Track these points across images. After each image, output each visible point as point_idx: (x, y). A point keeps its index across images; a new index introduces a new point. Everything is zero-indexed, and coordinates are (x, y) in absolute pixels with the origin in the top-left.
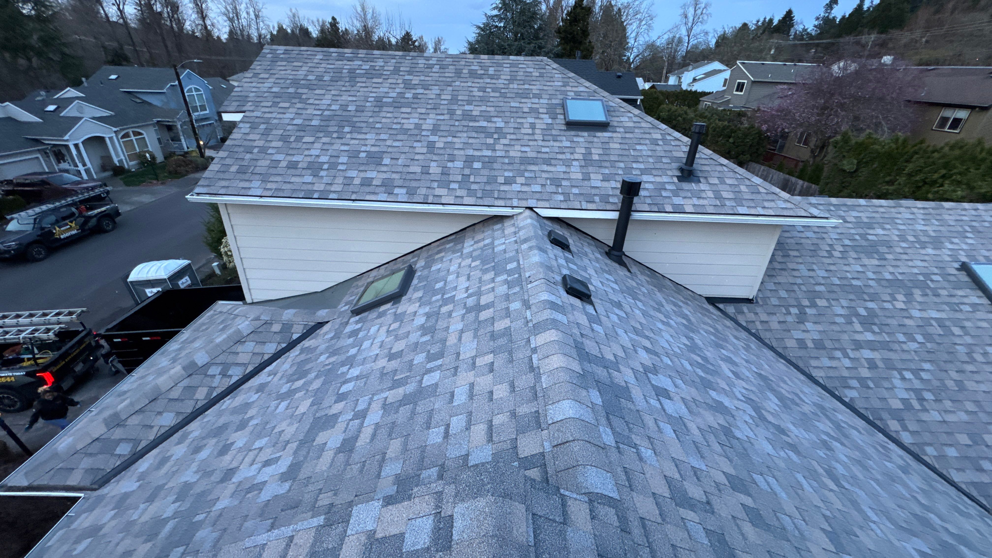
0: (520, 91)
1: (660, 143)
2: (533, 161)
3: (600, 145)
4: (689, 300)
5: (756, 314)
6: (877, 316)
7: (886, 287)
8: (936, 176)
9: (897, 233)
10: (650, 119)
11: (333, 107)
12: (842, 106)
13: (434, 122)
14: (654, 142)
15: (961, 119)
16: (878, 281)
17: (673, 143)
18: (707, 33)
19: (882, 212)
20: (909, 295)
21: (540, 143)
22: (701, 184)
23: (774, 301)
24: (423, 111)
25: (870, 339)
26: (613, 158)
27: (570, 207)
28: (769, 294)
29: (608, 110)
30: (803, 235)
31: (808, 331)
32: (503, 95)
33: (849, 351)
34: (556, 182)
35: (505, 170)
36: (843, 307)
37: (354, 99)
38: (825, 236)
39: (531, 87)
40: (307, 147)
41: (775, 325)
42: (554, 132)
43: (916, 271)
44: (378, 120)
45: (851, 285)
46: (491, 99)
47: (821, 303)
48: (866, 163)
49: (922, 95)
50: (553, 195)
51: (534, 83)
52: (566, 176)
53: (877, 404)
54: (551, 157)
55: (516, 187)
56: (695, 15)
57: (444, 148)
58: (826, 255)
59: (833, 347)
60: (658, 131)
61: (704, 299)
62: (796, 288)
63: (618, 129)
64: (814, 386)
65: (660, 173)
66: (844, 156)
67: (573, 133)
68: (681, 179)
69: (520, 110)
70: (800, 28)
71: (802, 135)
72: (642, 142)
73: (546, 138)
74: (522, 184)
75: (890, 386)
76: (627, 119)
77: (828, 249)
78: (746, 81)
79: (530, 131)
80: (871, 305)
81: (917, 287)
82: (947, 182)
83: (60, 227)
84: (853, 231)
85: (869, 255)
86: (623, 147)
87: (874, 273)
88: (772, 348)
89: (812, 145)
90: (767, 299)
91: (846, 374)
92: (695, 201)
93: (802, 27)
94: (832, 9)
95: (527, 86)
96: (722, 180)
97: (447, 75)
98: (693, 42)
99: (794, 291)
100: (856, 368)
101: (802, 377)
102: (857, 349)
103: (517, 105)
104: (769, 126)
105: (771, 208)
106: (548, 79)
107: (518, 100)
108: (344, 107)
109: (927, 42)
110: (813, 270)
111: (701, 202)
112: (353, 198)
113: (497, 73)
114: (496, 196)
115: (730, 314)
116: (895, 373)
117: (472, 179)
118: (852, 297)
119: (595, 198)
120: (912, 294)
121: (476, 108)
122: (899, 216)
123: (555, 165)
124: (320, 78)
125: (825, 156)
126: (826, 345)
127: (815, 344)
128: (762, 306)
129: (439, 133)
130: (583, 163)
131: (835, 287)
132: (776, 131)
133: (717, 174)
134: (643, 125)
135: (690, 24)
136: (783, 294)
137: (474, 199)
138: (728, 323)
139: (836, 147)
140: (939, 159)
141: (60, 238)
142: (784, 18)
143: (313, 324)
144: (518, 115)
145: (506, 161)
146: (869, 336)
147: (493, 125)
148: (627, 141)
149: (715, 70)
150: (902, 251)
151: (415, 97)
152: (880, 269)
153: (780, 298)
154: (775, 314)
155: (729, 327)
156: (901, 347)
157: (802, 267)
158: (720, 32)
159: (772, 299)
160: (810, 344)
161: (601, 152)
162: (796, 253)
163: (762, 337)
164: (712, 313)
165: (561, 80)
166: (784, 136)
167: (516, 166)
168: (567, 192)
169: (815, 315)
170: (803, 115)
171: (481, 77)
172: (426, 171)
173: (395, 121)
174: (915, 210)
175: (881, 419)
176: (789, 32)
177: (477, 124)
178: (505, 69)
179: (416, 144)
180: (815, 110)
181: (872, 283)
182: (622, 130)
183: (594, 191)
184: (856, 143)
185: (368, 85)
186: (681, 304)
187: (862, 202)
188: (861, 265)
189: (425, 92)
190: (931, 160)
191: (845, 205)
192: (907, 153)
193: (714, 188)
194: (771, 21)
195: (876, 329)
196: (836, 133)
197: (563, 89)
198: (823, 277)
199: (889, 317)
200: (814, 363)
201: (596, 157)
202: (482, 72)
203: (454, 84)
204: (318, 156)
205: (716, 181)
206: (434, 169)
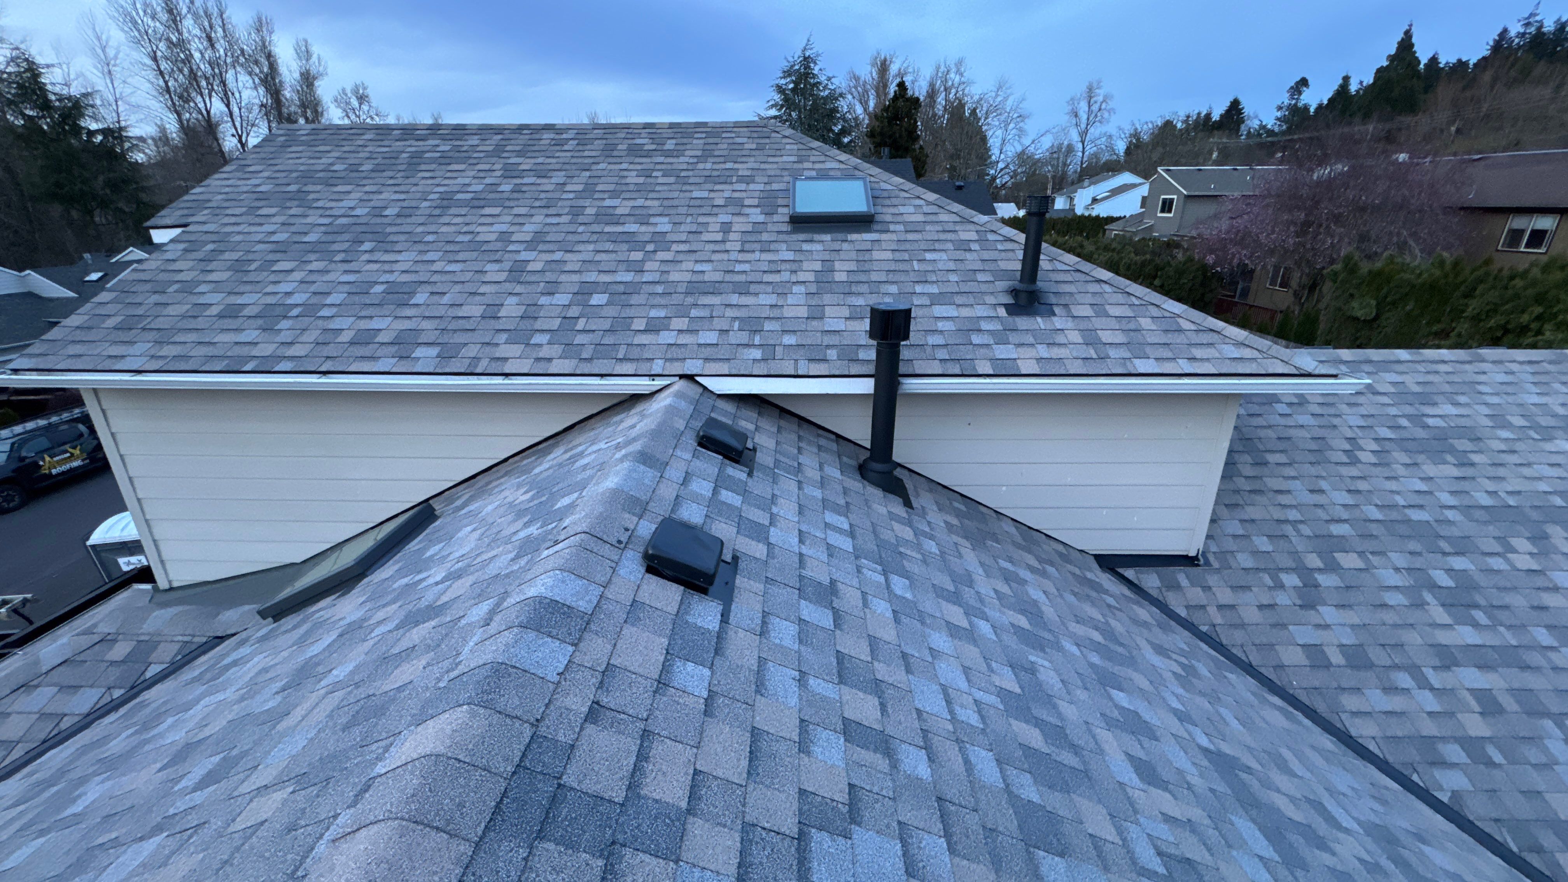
0: (715, 173)
1: (975, 246)
2: (714, 289)
3: (853, 255)
4: (1052, 564)
5: (1207, 588)
6: (1477, 588)
7: (1486, 523)
8: (1525, 318)
9: (1486, 411)
10: (957, 207)
11: (358, 212)
12: (1337, 219)
13: (537, 228)
14: (963, 246)
15: (1545, 232)
16: (1467, 510)
17: (999, 247)
18: (1110, 137)
19: (1447, 373)
20: (1539, 538)
21: (734, 256)
22: (1055, 319)
23: (1245, 560)
24: (523, 211)
25: (1470, 641)
26: (874, 277)
27: (772, 373)
28: (1230, 544)
29: (875, 198)
30: (1290, 422)
31: (1327, 627)
32: (682, 181)
33: (1429, 673)
34: (752, 325)
35: (653, 306)
36: (1397, 570)
37: (402, 196)
38: (1336, 421)
39: (736, 166)
40: (277, 279)
41: (1251, 615)
42: (765, 237)
43: (1543, 487)
44: (432, 228)
45: (1408, 521)
46: (658, 188)
47: (1349, 561)
48: (1394, 303)
49: (1471, 197)
50: (740, 349)
51: (744, 159)
52: (776, 313)
53: (1523, 809)
54: (749, 279)
55: (667, 337)
56: (1090, 112)
57: (542, 271)
58: (1345, 459)
59: (1388, 663)
60: (971, 227)
61: (1092, 558)
62: (1289, 530)
63: (892, 227)
64: (1359, 763)
65: (971, 300)
66: (1352, 295)
67: (802, 236)
68: (1014, 309)
69: (709, 203)
70: (1255, 124)
71: (1276, 269)
72: (937, 246)
73: (747, 247)
74: (680, 331)
75: (1544, 760)
76: (911, 209)
77: (1348, 447)
78: (1175, 197)
79: (719, 237)
80: (1459, 563)
81: (1555, 522)
82: (1547, 326)
83: (51, 457)
84: (1393, 411)
85: (1437, 457)
86: (898, 256)
87: (1452, 493)
88: (1249, 669)
89: (1294, 284)
90: (1229, 556)
91: (1429, 728)
92: (1043, 351)
93: (1258, 123)
94: (1300, 93)
95: (729, 165)
96: (1100, 310)
97: (586, 153)
98: (1090, 150)
99: (1284, 536)
100: (1451, 714)
101: (1327, 742)
102: (1447, 667)
103: (705, 194)
104: (1217, 256)
105: (1208, 360)
106: (773, 153)
107: (709, 186)
108: (378, 212)
109: (1458, 131)
110: (1321, 491)
111: (1056, 352)
112: (323, 369)
113: (679, 147)
114: (620, 356)
115: (1151, 591)
116: (1548, 724)
117: (581, 324)
118: (1413, 546)
119: (829, 352)
120: (1546, 537)
121: (626, 203)
122: (1482, 378)
123: (757, 294)
124: (354, 168)
125: (1318, 301)
126: (1373, 658)
127: (1347, 660)
128: (1218, 571)
129: (541, 247)
130: (813, 288)
131: (1373, 526)
132: (1230, 264)
133: (1089, 299)
134: (944, 217)
135: (1083, 126)
136: (1263, 544)
137: (574, 362)
138: (1144, 613)
139: (1335, 282)
140: (1525, 288)
141: (51, 473)
142: (1228, 111)
143: (204, 640)
144: (703, 211)
145: (659, 289)
146: (1467, 635)
147: (651, 229)
148: (908, 246)
149: (1125, 185)
150: (1503, 447)
151: (517, 190)
152: (1465, 485)
153: (1256, 553)
154: (1248, 588)
155: (1145, 624)
156: (1549, 660)
157: (1296, 485)
158: (1128, 129)
159: (1239, 556)
160: (1336, 658)
161: (853, 266)
162: (1281, 458)
163: (1224, 642)
164: (1106, 592)
165: (795, 152)
166: (1247, 273)
167: (676, 299)
168: (772, 342)
169: (1337, 588)
170: (1273, 236)
171: (648, 154)
172: (492, 313)
173: (465, 229)
174: (1514, 367)
175: (1539, 850)
176: (1238, 129)
177: (620, 229)
178: (695, 141)
179: (489, 267)
180: (1292, 229)
181: (1450, 514)
182: (901, 227)
183: (827, 340)
184: (1370, 272)
185: (437, 174)
186: (1025, 574)
187: (1403, 354)
188: (1422, 479)
189: (539, 181)
190: (1510, 292)
191: (1370, 362)
192: (1464, 281)
193: (1084, 325)
194: (1208, 116)
195: (1480, 616)
196: (1332, 262)
197: (796, 166)
198: (1345, 506)
199: (1506, 589)
200: (1350, 702)
201: (841, 277)
202: (653, 147)
203: (594, 167)
204: (288, 294)
205: (1087, 311)
206: (511, 308)
